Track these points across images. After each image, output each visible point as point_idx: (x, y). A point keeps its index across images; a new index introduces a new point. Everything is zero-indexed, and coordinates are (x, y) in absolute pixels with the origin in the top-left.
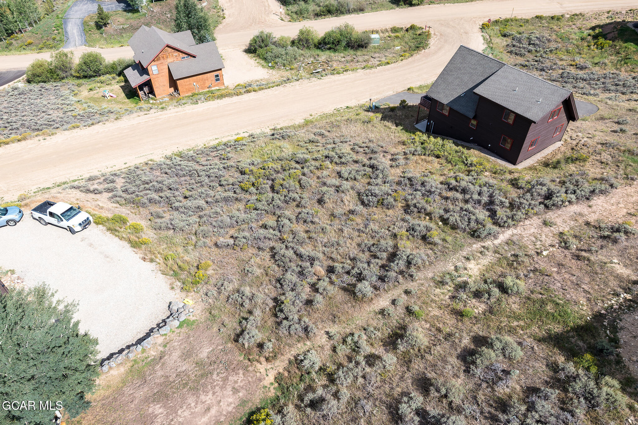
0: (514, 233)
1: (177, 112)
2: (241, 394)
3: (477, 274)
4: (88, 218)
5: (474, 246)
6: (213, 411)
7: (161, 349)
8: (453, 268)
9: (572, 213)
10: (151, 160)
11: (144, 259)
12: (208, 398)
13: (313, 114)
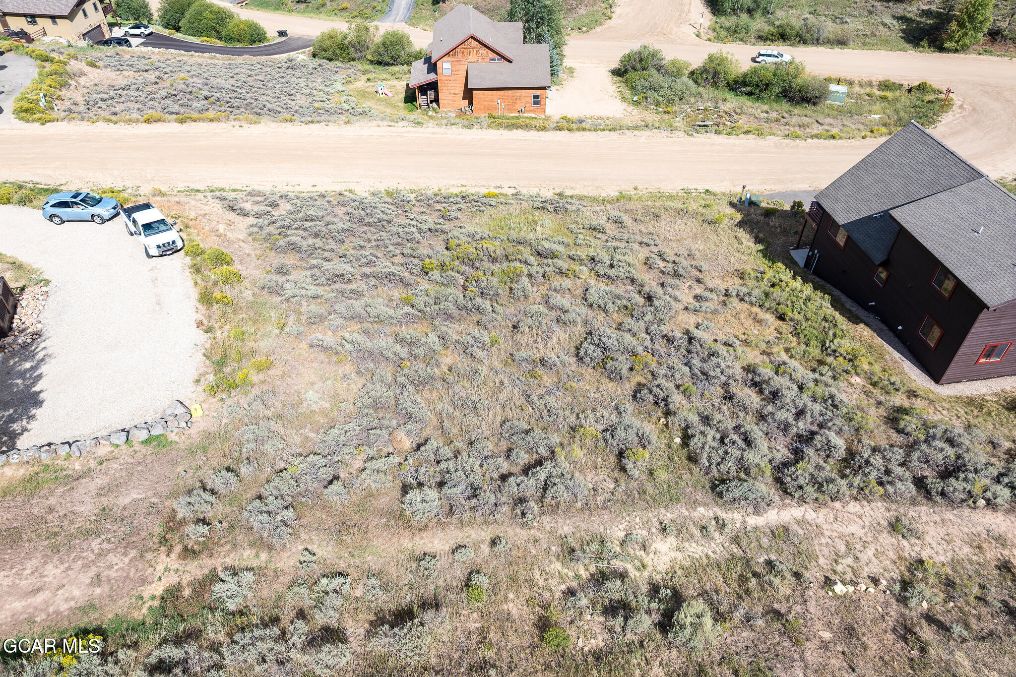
0: (808, 517)
1: (433, 133)
2: (98, 591)
3: (661, 568)
4: (174, 242)
5: (701, 510)
6: (39, 598)
7: (92, 464)
8: (622, 534)
9: (980, 528)
10: (351, 191)
11: (200, 324)
12: (53, 572)
13: (640, 187)
